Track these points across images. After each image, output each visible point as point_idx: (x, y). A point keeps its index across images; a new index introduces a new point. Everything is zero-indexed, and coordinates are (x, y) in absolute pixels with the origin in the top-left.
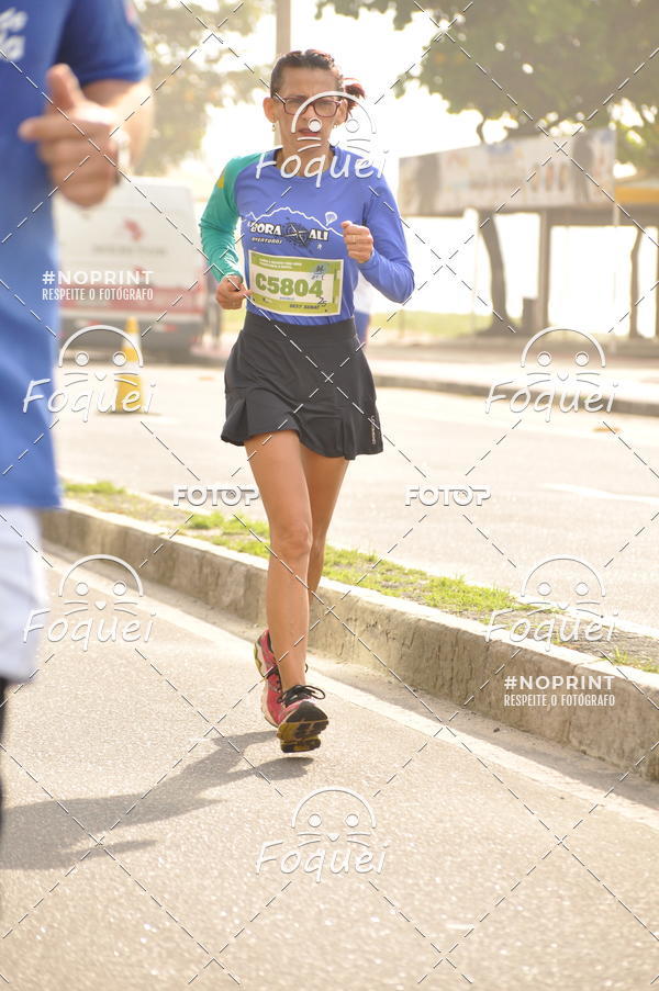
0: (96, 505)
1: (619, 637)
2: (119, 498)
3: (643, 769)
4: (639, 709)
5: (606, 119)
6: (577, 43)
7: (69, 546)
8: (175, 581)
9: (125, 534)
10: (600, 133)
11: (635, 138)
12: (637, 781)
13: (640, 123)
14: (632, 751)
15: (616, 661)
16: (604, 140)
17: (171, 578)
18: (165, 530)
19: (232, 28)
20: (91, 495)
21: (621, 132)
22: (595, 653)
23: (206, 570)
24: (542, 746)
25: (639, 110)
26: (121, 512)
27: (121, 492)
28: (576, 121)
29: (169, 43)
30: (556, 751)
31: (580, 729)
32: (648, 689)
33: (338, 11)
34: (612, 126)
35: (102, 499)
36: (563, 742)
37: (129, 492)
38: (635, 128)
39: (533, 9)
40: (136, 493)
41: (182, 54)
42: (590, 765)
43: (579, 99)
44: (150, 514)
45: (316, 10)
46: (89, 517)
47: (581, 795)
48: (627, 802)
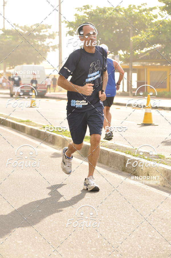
0: (27, 124)
1: (117, 146)
2: (30, 123)
3: (121, 169)
4: (120, 159)
5: (117, 53)
6: (112, 40)
7: (22, 131)
8: (40, 138)
9: (31, 129)
10: (116, 56)
11: (123, 57)
12: (120, 171)
13: (123, 54)
14: (119, 166)
15: (116, 150)
16: (117, 57)
17: (39, 137)
18: (39, 128)
19: (51, 38)
20: (26, 122)
21: (120, 56)
22: (113, 149)
23: (46, 135)
24: (104, 166)
25: (123, 51)
26: (31, 125)
27: (31, 122)
28: (112, 54)
29: (40, 41)
30: (106, 166)
31: (110, 162)
32: (121, 155)
33: (70, 35)
34: (119, 55)
35: (28, 123)
36: (107, 164)
37: (32, 122)
38: (123, 55)
39: (104, 34)
40: (34, 122)
41: (42, 43)
42: (112, 169)
43: (113, 50)
44: (36, 125)
45: (66, 35)
46: (25, 126)
47: (110, 174)
48: (118, 175)
